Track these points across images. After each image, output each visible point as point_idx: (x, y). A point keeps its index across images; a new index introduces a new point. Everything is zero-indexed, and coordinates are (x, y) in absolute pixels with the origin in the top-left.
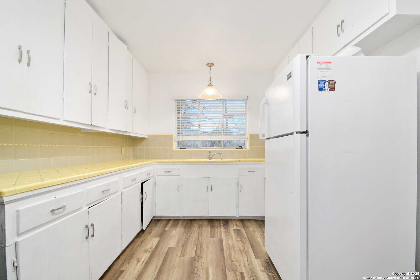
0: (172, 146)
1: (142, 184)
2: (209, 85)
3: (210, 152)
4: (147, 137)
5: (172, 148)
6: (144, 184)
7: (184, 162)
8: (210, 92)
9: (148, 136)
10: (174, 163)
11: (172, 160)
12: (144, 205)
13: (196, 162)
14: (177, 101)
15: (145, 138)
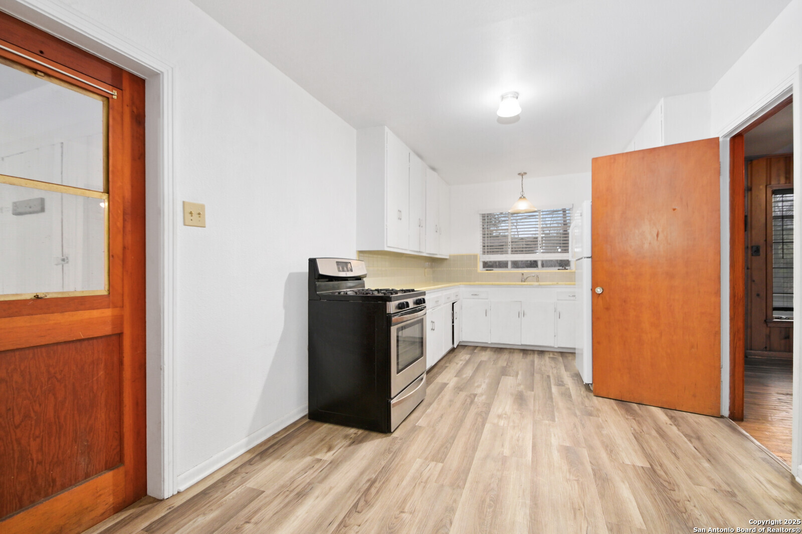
0: (477, 267)
1: (453, 304)
2: (521, 198)
3: (523, 274)
4: (447, 257)
5: (477, 270)
6: (454, 304)
7: (492, 285)
8: (522, 206)
9: (450, 256)
10: (481, 286)
11: (477, 283)
12: (455, 324)
13: (506, 285)
14: (483, 216)
15: (446, 259)
